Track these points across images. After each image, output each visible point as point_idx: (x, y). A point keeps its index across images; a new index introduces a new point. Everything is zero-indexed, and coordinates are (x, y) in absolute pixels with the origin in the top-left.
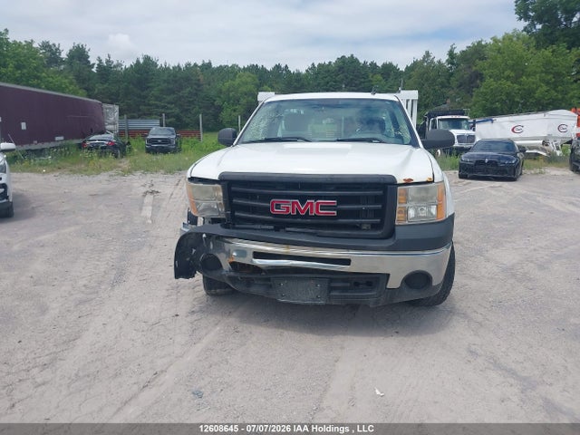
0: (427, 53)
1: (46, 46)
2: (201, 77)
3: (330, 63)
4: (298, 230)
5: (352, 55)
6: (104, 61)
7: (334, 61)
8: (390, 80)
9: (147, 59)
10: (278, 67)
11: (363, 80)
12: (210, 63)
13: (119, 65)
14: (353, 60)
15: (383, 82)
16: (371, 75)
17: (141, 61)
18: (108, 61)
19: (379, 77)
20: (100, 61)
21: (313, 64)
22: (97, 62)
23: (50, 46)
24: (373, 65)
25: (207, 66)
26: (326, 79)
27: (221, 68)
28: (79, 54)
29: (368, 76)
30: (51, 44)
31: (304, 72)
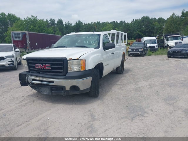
0: (174, 13)
1: (51, 20)
2: (96, 27)
3: (139, 19)
4: (43, 73)
5: (147, 16)
6: (67, 23)
7: (141, 19)
8: (160, 23)
9: (79, 22)
10: (121, 22)
11: (151, 24)
12: (99, 22)
13: (71, 24)
14: (147, 18)
15: (158, 24)
16: (154, 22)
17: (78, 22)
18: (68, 23)
19: (157, 23)
20: (66, 23)
21: (133, 20)
22: (65, 24)
23: (52, 20)
24: (155, 19)
25: (99, 23)
26: (138, 25)
27: (103, 23)
28: (60, 21)
29: (152, 23)
30: (52, 19)
31: (130, 23)
